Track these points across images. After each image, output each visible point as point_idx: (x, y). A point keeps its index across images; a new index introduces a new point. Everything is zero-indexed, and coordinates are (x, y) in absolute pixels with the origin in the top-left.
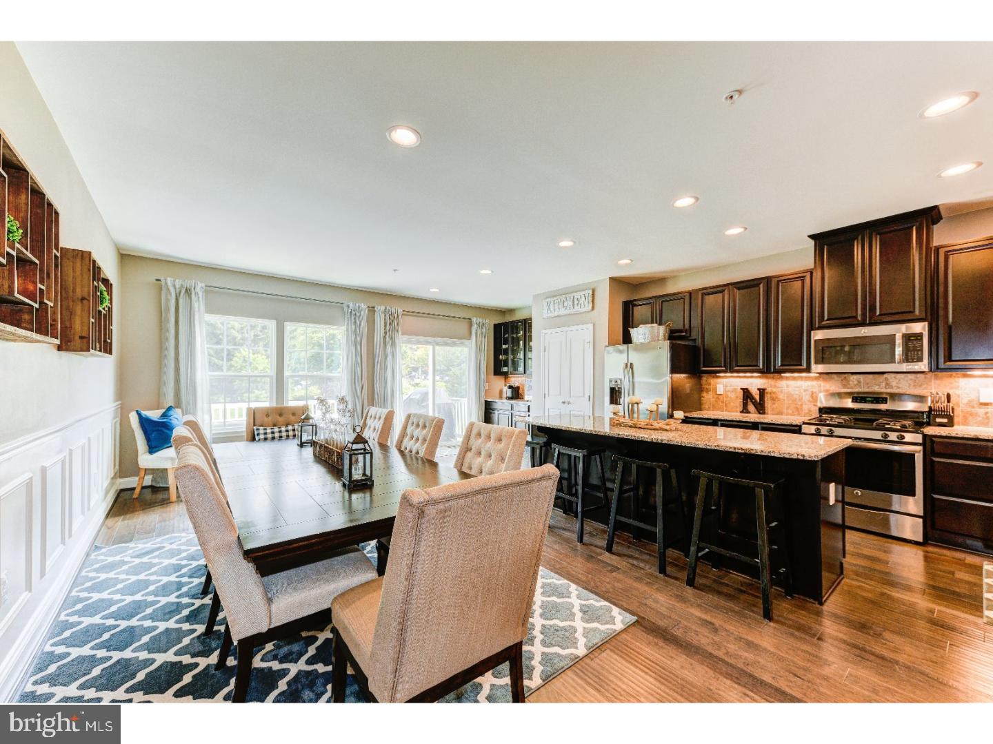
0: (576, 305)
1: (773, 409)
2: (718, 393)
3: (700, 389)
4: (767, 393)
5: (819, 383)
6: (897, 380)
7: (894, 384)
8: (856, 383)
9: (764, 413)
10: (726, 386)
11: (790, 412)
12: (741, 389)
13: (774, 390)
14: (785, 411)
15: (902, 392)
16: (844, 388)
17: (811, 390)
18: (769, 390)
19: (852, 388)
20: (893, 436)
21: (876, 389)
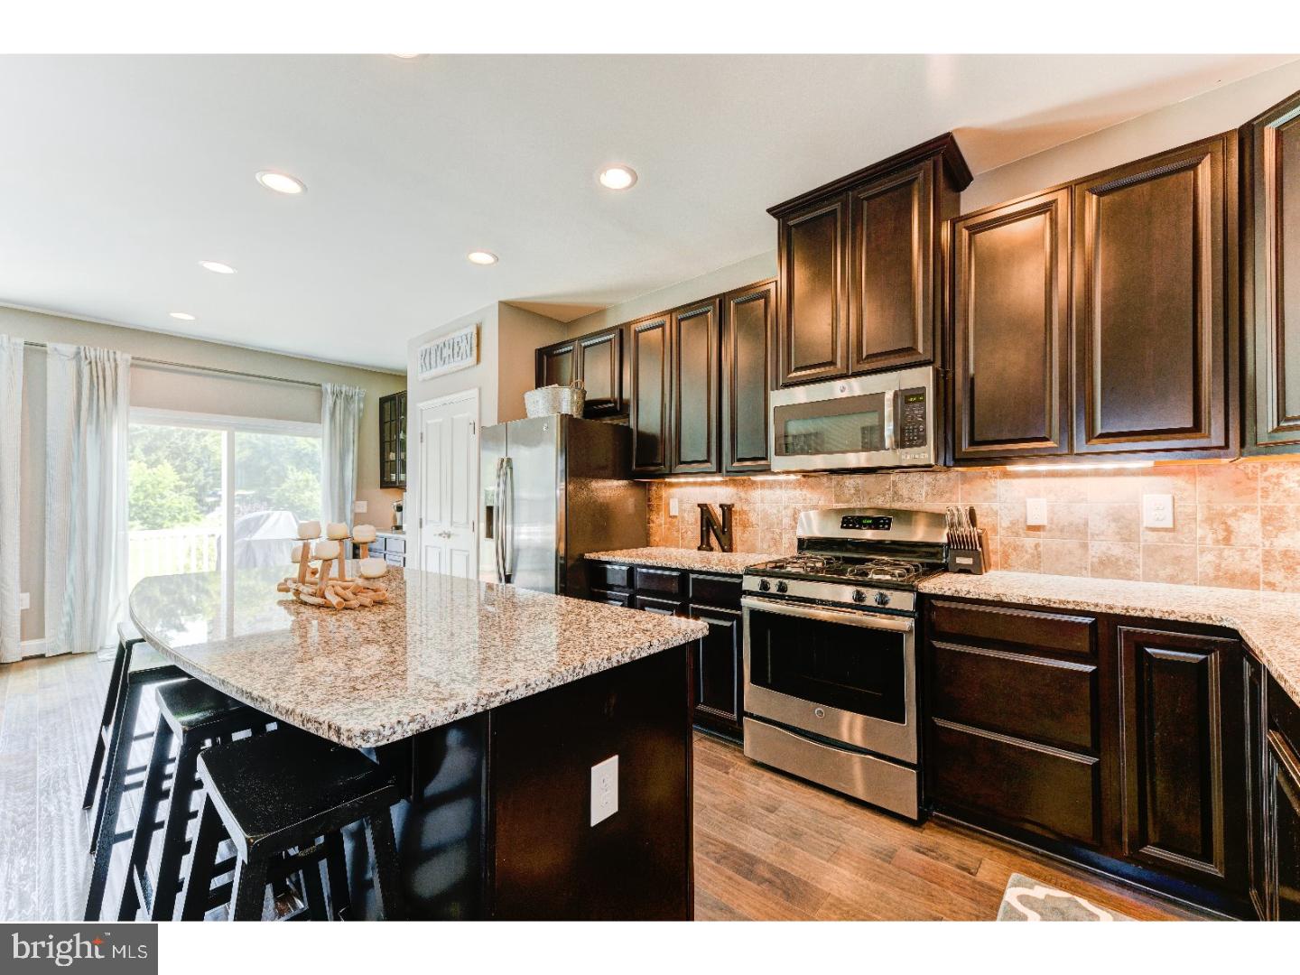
0: (455, 356)
1: (744, 543)
2: (671, 514)
3: (647, 507)
4: (736, 512)
5: (805, 492)
6: (909, 486)
7: (904, 492)
8: (853, 491)
9: (731, 550)
10: (681, 502)
11: (765, 546)
12: (699, 505)
13: (745, 508)
14: (759, 544)
15: (915, 509)
16: (837, 502)
17: (794, 505)
18: (737, 508)
19: (848, 502)
20: (871, 596)
21: (880, 502)
